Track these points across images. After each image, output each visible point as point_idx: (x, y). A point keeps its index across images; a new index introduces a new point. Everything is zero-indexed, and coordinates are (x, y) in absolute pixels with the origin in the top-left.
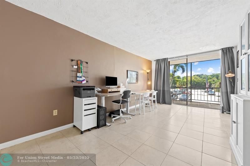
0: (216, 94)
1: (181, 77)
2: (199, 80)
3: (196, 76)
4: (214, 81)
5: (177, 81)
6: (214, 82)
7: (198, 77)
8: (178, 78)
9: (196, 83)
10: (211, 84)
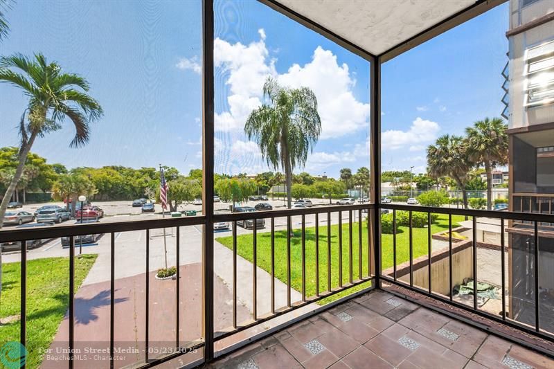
0: (155, 208)
1: (69, 169)
2: (117, 178)
3: (109, 170)
4: (146, 181)
5: (55, 179)
6: (148, 184)
7: (115, 172)
8: (58, 171)
9: (111, 186)
10: (144, 188)
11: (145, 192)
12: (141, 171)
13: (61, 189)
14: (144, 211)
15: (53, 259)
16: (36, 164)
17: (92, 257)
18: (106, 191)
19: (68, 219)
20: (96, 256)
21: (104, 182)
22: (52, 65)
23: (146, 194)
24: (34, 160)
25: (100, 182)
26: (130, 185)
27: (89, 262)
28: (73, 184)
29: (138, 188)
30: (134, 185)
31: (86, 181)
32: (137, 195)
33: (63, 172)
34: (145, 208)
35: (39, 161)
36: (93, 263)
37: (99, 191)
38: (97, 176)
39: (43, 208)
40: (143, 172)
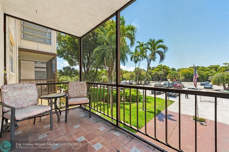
0: (213, 87)
6: (212, 74)
8: (173, 71)
10: (209, 76)
11: (208, 78)
12: (209, 67)
13: (170, 77)
14: (205, 88)
15: (161, 99)
16: (166, 69)
17: (172, 102)
18: (189, 77)
19: (172, 87)
20: (174, 102)
21: (188, 74)
22: (153, 40)
23: (209, 79)
24: (165, 68)
25: (186, 74)
26: (201, 75)
27: (170, 103)
28: (173, 75)
29: (205, 76)
30: (203, 75)
31: (178, 74)
32: (205, 80)
33: (175, 71)
34: (206, 86)
35: (167, 68)
36: (171, 104)
37: (185, 77)
38: (185, 71)
39: (166, 83)
40: (211, 68)
